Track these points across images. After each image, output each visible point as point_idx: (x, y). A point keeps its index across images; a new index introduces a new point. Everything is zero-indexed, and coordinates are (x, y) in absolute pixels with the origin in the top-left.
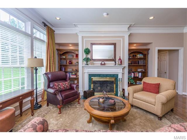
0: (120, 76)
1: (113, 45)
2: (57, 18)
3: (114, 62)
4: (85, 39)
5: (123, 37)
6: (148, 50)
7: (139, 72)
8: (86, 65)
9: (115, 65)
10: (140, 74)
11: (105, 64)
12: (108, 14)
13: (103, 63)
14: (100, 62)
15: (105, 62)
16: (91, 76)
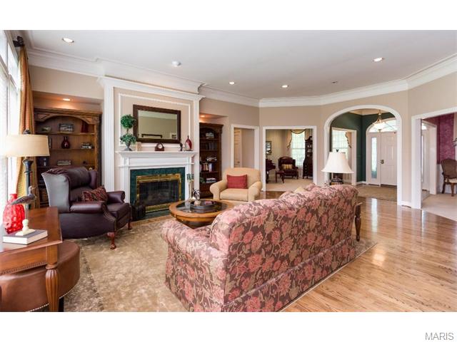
0: (188, 171)
1: (176, 113)
2: (66, 40)
3: (178, 146)
4: (120, 95)
5: (191, 102)
6: (221, 126)
7: (209, 162)
8: (125, 150)
9: (181, 150)
10: (210, 166)
11: (163, 149)
12: (180, 64)
13: (160, 147)
14: (155, 145)
15: (165, 145)
16: (134, 173)
